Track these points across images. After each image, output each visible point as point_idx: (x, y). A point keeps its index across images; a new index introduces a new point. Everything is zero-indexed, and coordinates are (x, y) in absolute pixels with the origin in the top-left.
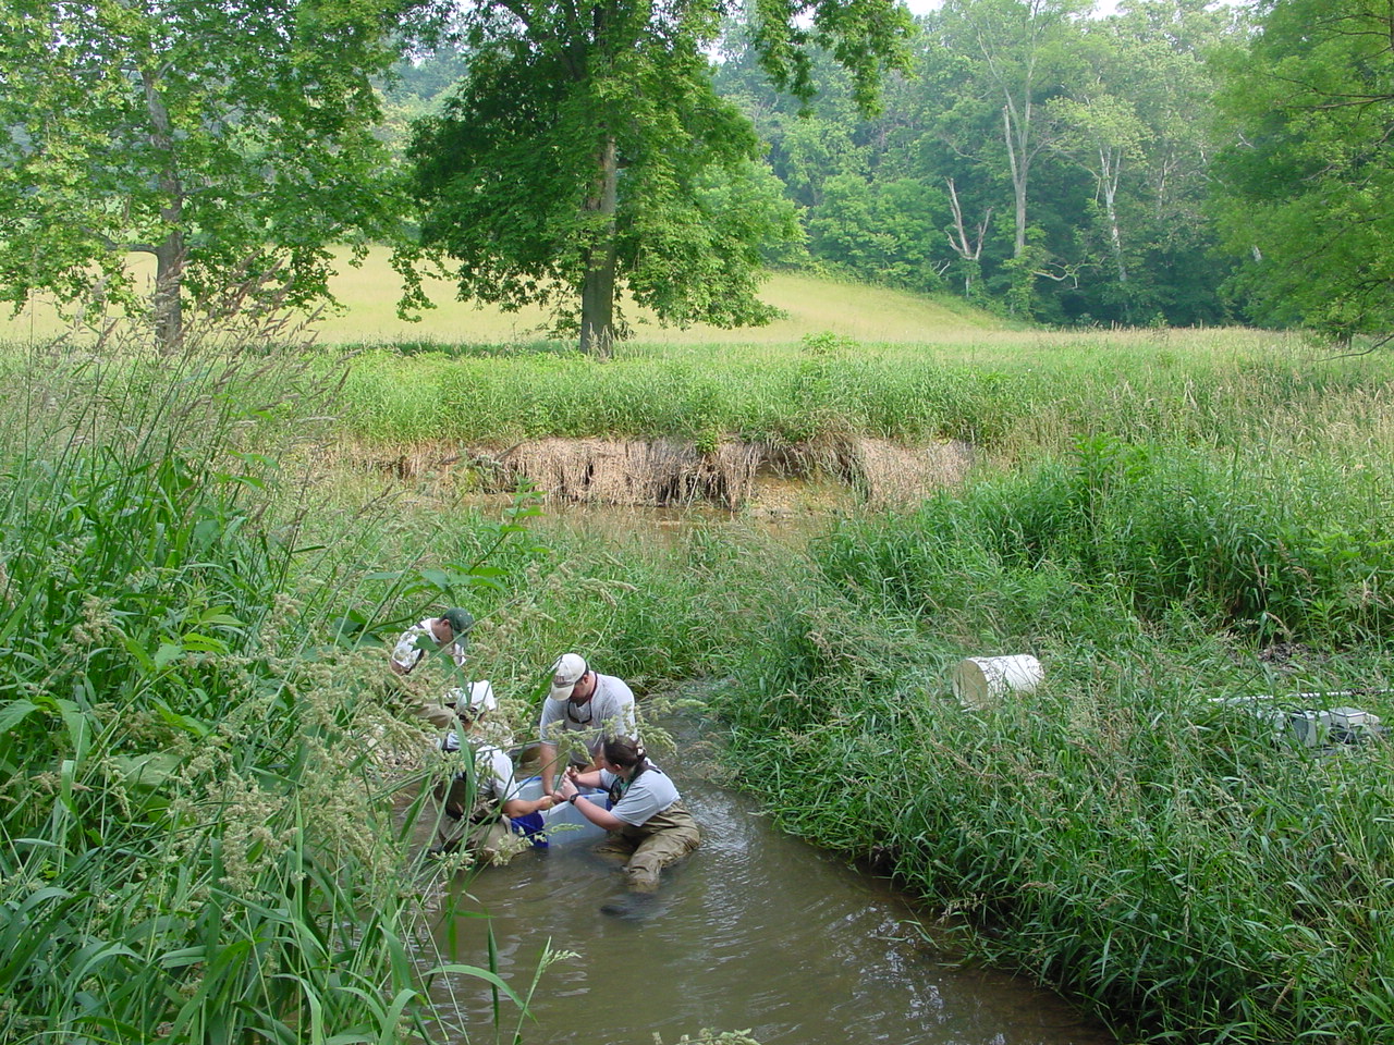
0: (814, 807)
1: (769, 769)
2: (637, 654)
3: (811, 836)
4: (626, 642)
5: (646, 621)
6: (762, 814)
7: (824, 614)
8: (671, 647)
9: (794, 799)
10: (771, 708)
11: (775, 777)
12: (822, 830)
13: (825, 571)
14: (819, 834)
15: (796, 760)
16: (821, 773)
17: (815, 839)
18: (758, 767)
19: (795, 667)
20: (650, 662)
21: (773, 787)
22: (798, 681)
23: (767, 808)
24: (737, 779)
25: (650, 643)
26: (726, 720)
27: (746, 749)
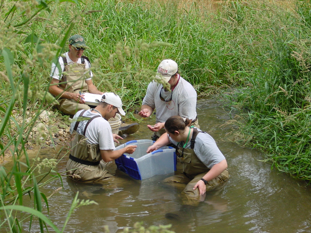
0: (296, 156)
1: (271, 135)
2: (196, 73)
3: (294, 173)
4: (190, 66)
5: (201, 54)
6: (266, 161)
7: (303, 43)
8: (217, 69)
9: (285, 152)
10: (272, 100)
11: (274, 139)
12: (300, 169)
13: (306, 20)
14: (298, 172)
15: (286, 130)
16: (300, 136)
17: (296, 174)
18: (264, 135)
19: (286, 75)
20: (204, 77)
21: (273, 145)
22: (288, 83)
23: (269, 157)
24: (251, 141)
25: (203, 67)
26: (246, 109)
27: (257, 124)
